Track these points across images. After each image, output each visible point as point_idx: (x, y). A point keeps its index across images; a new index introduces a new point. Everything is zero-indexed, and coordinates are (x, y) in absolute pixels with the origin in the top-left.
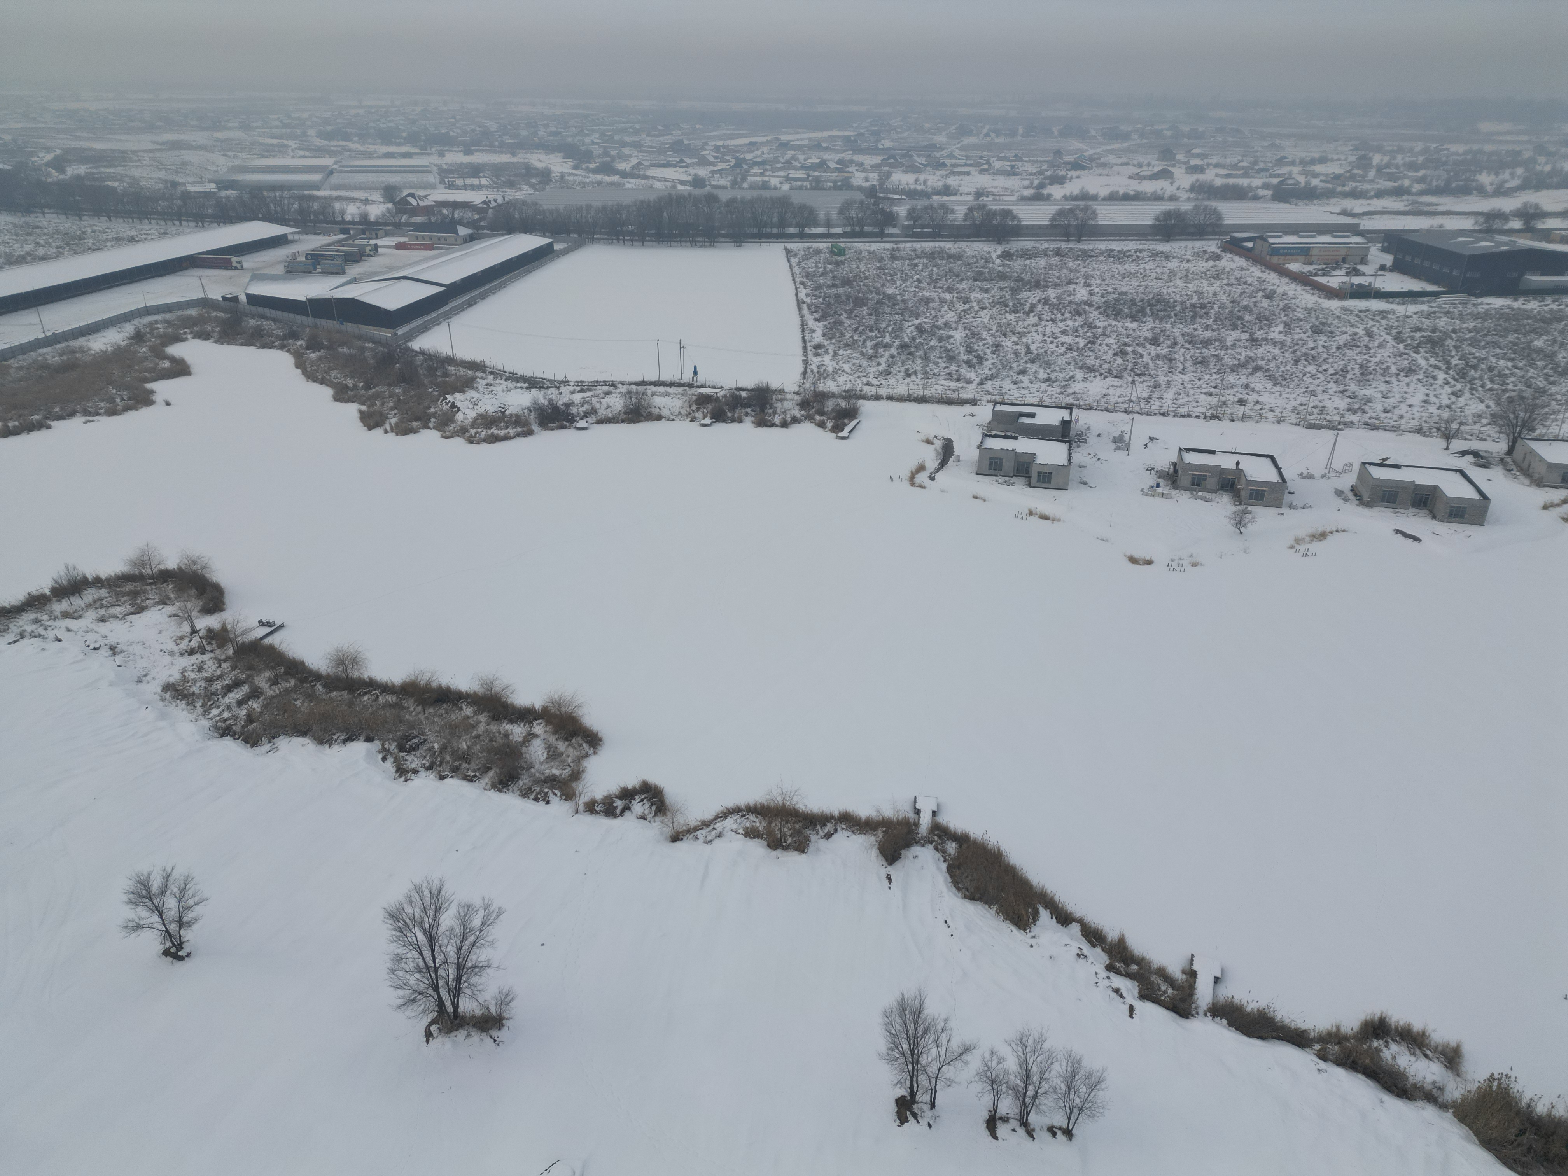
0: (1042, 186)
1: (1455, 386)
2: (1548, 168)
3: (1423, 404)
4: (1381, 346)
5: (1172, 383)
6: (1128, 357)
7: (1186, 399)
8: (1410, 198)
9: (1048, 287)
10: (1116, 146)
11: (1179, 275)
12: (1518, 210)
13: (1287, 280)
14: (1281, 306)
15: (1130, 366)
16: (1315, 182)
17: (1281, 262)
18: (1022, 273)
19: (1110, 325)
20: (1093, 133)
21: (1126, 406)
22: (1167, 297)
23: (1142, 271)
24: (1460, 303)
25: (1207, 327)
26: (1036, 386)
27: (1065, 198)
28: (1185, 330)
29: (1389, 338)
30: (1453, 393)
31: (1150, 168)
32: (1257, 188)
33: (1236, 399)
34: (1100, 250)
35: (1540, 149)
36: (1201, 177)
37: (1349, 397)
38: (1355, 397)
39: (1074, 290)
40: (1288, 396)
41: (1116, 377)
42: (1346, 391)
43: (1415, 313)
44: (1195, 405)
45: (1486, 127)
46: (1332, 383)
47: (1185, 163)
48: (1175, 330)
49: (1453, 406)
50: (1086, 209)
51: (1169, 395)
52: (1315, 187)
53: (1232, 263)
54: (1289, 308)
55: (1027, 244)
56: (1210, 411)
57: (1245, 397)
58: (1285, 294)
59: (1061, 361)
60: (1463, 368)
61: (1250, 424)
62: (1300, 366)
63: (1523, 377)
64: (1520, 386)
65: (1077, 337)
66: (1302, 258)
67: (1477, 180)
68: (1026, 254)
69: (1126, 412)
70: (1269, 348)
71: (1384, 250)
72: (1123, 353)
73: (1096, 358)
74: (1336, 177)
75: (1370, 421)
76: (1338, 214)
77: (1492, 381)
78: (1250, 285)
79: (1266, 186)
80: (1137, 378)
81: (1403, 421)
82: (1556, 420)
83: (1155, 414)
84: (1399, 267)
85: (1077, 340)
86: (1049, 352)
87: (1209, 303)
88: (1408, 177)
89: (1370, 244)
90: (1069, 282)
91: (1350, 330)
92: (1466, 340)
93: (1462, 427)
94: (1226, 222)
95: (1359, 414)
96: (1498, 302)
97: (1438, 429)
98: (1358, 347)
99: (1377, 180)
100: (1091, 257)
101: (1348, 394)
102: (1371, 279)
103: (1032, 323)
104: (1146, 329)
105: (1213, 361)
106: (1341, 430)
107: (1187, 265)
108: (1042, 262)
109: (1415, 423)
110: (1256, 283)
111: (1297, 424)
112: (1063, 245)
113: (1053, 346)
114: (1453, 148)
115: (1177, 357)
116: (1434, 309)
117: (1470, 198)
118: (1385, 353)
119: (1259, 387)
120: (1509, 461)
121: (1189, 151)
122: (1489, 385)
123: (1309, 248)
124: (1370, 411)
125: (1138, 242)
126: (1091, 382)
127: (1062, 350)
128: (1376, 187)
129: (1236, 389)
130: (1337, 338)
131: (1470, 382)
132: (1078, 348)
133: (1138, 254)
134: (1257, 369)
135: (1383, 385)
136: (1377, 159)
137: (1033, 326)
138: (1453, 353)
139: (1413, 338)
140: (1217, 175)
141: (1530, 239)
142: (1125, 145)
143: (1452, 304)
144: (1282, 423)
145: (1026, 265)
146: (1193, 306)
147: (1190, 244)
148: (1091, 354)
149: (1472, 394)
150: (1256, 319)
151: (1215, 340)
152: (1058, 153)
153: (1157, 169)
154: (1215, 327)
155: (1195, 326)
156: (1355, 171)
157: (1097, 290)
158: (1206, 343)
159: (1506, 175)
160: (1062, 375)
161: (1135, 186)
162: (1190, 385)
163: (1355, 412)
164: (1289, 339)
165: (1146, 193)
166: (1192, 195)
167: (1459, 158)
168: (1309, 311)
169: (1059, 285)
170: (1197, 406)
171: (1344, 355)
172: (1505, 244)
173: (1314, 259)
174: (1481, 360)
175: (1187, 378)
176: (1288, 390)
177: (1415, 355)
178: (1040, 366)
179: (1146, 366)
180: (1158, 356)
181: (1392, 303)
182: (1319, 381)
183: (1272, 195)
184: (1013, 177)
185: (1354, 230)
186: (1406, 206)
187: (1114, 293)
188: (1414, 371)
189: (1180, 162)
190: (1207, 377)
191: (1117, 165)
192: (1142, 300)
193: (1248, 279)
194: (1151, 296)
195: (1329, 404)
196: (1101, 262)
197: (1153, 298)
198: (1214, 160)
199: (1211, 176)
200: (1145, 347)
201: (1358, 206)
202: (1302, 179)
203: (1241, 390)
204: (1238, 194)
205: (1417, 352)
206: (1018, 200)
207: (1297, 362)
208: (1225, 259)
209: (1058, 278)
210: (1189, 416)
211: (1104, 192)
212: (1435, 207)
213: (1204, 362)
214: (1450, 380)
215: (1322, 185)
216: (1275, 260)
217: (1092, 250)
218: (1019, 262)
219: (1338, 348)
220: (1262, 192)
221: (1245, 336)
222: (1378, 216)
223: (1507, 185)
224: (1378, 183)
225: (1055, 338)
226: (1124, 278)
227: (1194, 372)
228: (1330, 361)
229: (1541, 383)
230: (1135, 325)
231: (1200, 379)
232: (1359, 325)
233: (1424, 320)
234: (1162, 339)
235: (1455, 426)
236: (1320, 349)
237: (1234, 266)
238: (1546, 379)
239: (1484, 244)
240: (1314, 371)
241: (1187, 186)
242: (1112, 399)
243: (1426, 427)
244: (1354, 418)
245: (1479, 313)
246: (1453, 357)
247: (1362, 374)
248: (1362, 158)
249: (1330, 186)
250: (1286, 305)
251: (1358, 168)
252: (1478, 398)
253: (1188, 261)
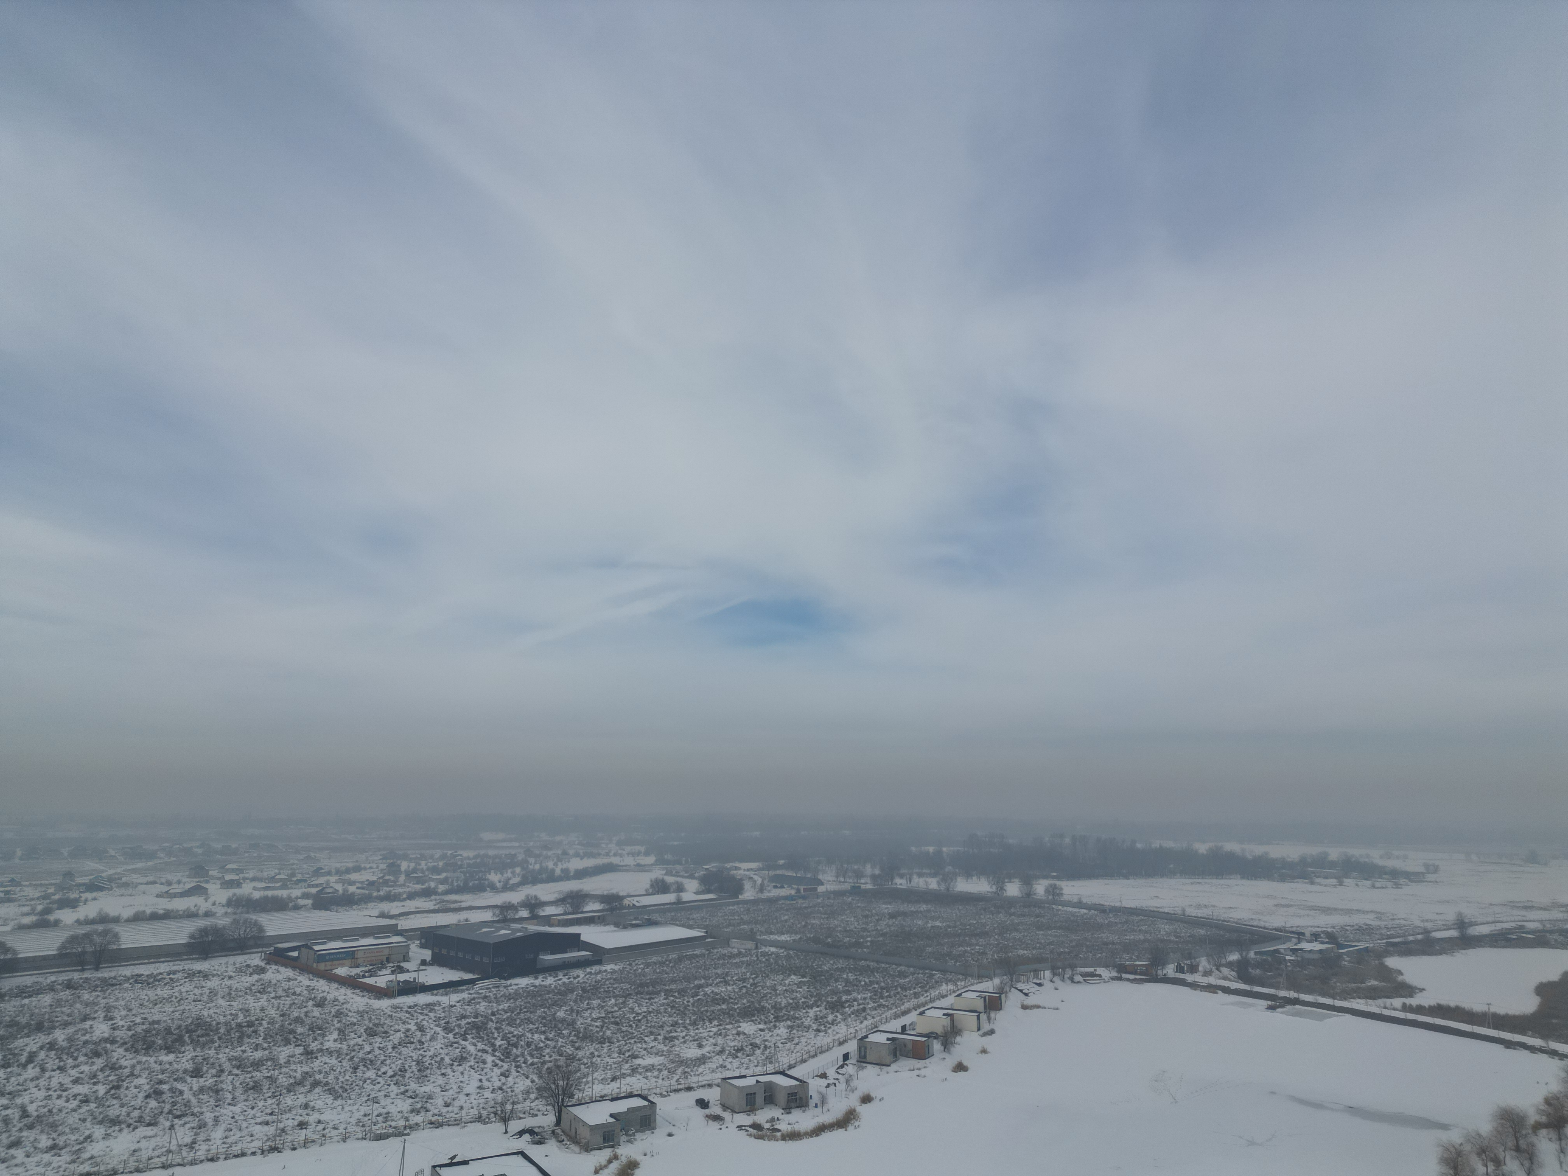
0: (47, 911)
1: (502, 1066)
2: (537, 867)
3: (478, 1091)
4: (433, 1039)
5: (220, 1118)
6: (164, 1097)
7: (239, 1134)
8: (437, 897)
9: (54, 1028)
10: (139, 865)
11: (220, 994)
12: (523, 901)
13: (336, 985)
14: (333, 1013)
15: (167, 1107)
16: (352, 889)
17: (329, 968)
18: (17, 1016)
19: (139, 1062)
20: (112, 853)
21: (164, 1159)
22: (208, 1020)
23: (177, 994)
24: (494, 987)
25: (257, 1047)
26: (36, 1159)
27: (79, 922)
28: (231, 1053)
29: (438, 1029)
30: (502, 1074)
31: (181, 886)
32: (297, 898)
33: (296, 1123)
34: (125, 976)
35: (529, 852)
36: (238, 891)
37: (411, 1097)
38: (417, 1096)
39: (91, 1027)
40: (350, 1108)
41: (149, 1125)
42: (407, 1091)
43: (458, 1002)
44: (249, 1139)
45: (487, 836)
46: (392, 1086)
47: (219, 878)
48: (221, 1056)
49: (504, 1087)
50: (106, 932)
51: (218, 1134)
52: (353, 894)
53: (278, 974)
54: (342, 1013)
55: (26, 980)
56: (268, 1144)
57: (305, 1118)
58: (336, 1000)
59: (74, 1119)
60: (506, 1048)
61: (314, 1149)
62: (359, 1074)
63: (555, 1047)
64: (555, 1056)
65: (95, 1084)
66: (348, 962)
67: (488, 879)
68: (23, 992)
69: (164, 1167)
70: (326, 1059)
71: (422, 946)
72: (158, 1093)
73: (122, 1106)
74: (371, 884)
75: (433, 1119)
76: (377, 917)
77: (532, 1056)
78: (299, 995)
79: (305, 896)
80: (176, 1121)
81: (464, 1113)
82: (587, 1082)
83: (202, 1161)
84: (438, 961)
85: (96, 1087)
86: (55, 1111)
87: (257, 1020)
88: (433, 880)
89: (409, 942)
90: (85, 1019)
91: (402, 1028)
92: (504, 1020)
93: (515, 1107)
94: (268, 934)
95: (423, 1114)
96: (523, 982)
97: (495, 1114)
98: (413, 1043)
99: (407, 884)
100: (113, 985)
101: (409, 1094)
102: (415, 975)
103: (30, 1077)
104: (185, 1060)
105: (266, 1084)
106: (408, 1134)
107: (228, 983)
108: (47, 999)
109: (474, 1112)
110: (305, 992)
111: (364, 1139)
112: (76, 976)
113: (61, 1103)
114: (465, 854)
115: (224, 1086)
116: (473, 996)
117: (485, 894)
118: (437, 1045)
119: (319, 1104)
120: (559, 1131)
121: (223, 867)
122: (530, 1060)
123: (355, 951)
124: (432, 1108)
125: (171, 964)
126: (116, 1138)
127: (74, 1104)
128: (407, 890)
129: (294, 1112)
130: (391, 1037)
131: (514, 1060)
132: (97, 1098)
133: (171, 976)
134: (316, 1084)
135: (440, 1077)
136: (404, 865)
137: (32, 1080)
138: (496, 1035)
139: (459, 1026)
140: (255, 889)
141: (537, 925)
142: (150, 864)
143: (487, 989)
144: (348, 1140)
145: (23, 1006)
146: (239, 1025)
147: (231, 960)
148: (115, 1102)
149: (518, 1072)
150: (309, 1030)
151: (267, 1060)
152: (69, 875)
153: (188, 886)
154: (266, 1045)
155: (243, 1048)
156: (387, 877)
157: (121, 1023)
158: (257, 1065)
159: (509, 874)
160: (73, 1138)
161: (165, 905)
162: (242, 1117)
163: (417, 1112)
164: (344, 1046)
165: (178, 911)
166: (230, 910)
167: (471, 862)
168: (361, 1014)
169: (70, 1024)
170: (252, 1141)
171: (400, 1054)
172: (519, 930)
173: (360, 961)
174: (519, 1037)
175: (237, 1109)
176: (349, 1102)
177: (463, 1042)
178: (42, 1131)
179: (187, 1104)
180: (201, 1090)
181: (436, 995)
182: (380, 1085)
183: (312, 904)
184: (7, 905)
185: (394, 930)
186: (435, 905)
187: (143, 1024)
188: (466, 1058)
189: (213, 878)
190: (261, 1104)
191: (142, 884)
192: (179, 1027)
193: (296, 989)
194: (190, 1021)
195: (393, 1109)
196: (126, 990)
197: (192, 1023)
198: (251, 874)
199: (247, 889)
200: (185, 1082)
201: (394, 908)
202: (339, 887)
203: (300, 1111)
204: (279, 905)
205: (465, 1040)
206: (13, 930)
207: (355, 1069)
208: (270, 971)
209: (69, 1015)
210: (243, 1154)
211: (127, 913)
212: (459, 904)
213: (256, 1087)
214: (498, 1062)
215: (359, 891)
216: (322, 966)
217: (115, 978)
218: (13, 1003)
219: (394, 1048)
220: (301, 902)
221: (300, 1050)
222: (413, 916)
223: (511, 882)
224: (408, 887)
225: (64, 1091)
226: (156, 1004)
227: (245, 1100)
228: (388, 1062)
229: (569, 1050)
230: (171, 1057)
231: (253, 1108)
232: (410, 1021)
233: (466, 1007)
234: (205, 1069)
235: (509, 1107)
236: (377, 1052)
237: (280, 977)
238: (573, 1046)
239: (503, 932)
240: (374, 1077)
241: (224, 901)
242: (144, 1155)
243: (484, 1113)
244: (418, 1119)
245: (510, 994)
246: (496, 1039)
247: (419, 1070)
248: (391, 865)
249: (367, 892)
250: (338, 1010)
251: (389, 874)
252: (524, 1074)
253: (230, 977)
